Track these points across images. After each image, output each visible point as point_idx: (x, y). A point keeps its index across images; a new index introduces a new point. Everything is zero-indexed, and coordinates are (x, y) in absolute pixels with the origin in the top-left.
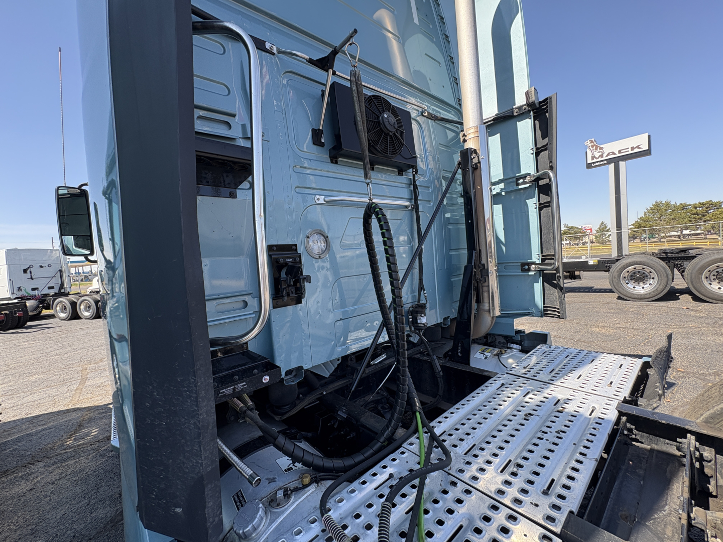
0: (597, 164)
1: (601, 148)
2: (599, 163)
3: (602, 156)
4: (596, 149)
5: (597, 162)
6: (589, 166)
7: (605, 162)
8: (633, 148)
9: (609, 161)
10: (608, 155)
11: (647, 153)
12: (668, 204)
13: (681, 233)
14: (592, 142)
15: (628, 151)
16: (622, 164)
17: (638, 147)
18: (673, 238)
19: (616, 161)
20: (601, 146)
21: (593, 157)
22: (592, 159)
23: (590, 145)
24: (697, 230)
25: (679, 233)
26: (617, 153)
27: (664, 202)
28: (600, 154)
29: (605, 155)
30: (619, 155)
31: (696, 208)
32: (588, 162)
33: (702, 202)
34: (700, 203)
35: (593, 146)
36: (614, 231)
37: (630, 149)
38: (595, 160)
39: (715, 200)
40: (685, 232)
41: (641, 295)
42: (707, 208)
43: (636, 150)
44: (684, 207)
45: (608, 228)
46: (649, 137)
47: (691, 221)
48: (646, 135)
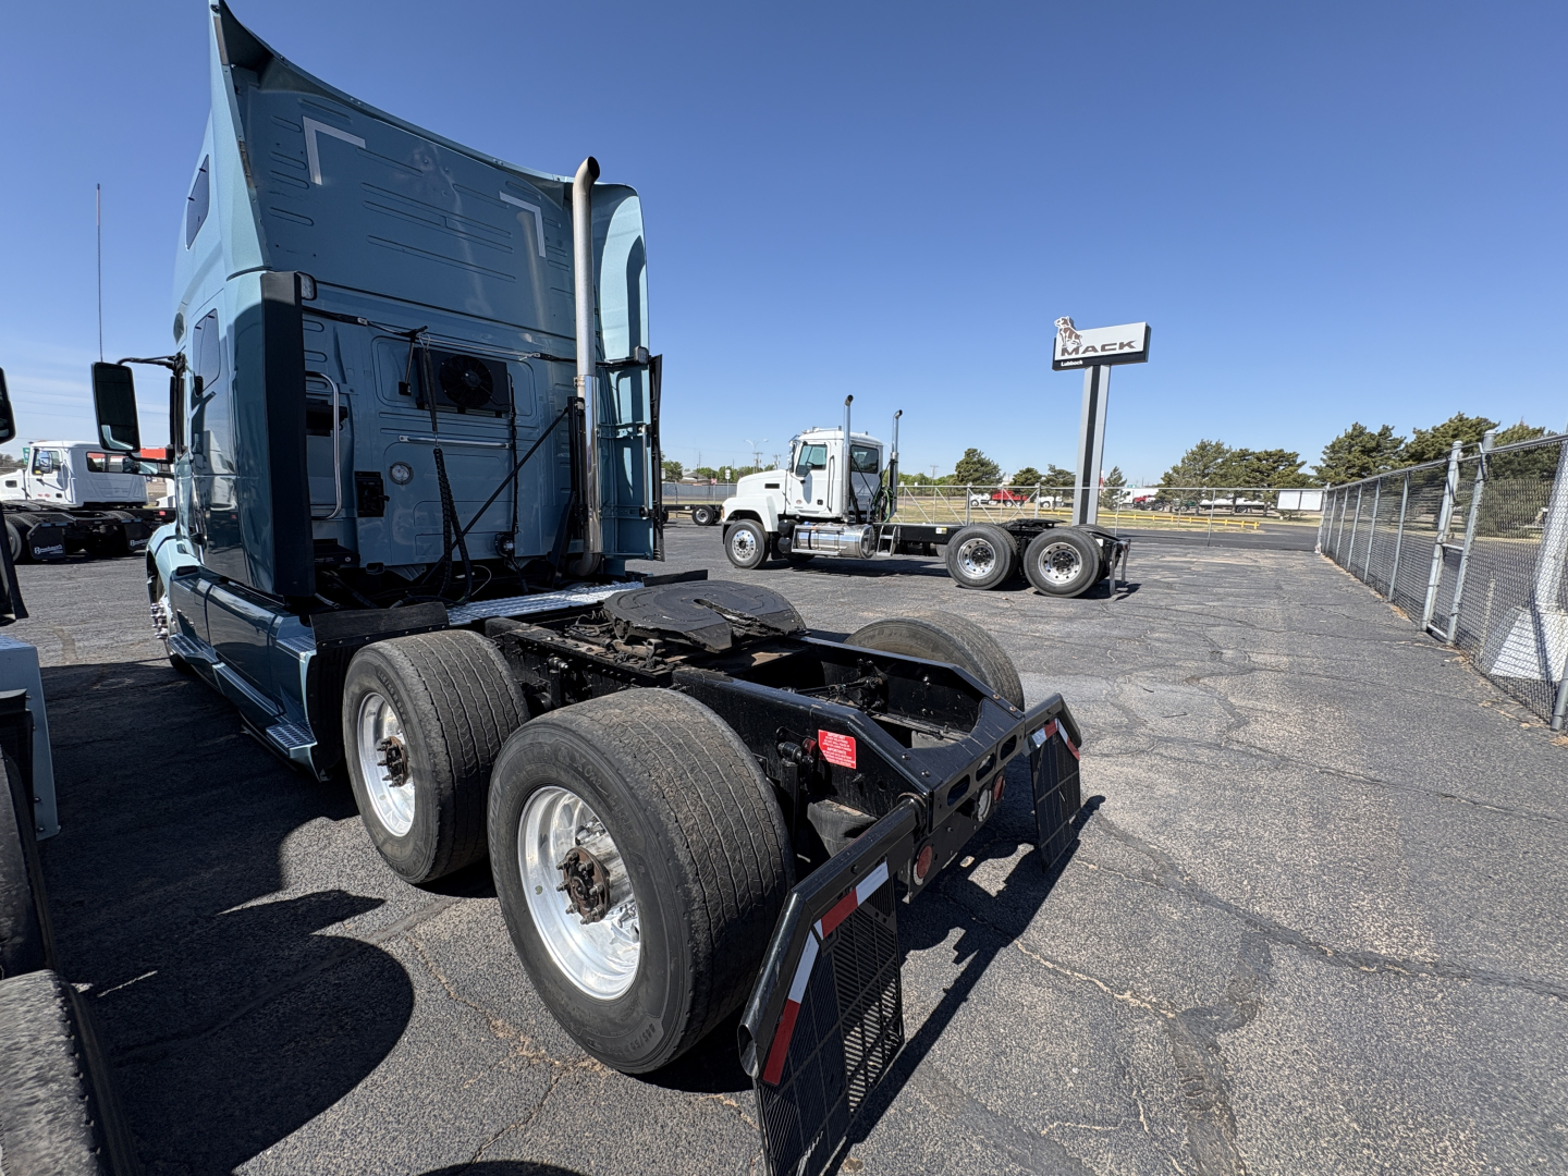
0: (1068, 364)
1: (1077, 337)
2: (1071, 363)
3: (1076, 350)
4: (1070, 337)
5: (1069, 360)
6: (1057, 365)
7: (1081, 362)
8: (1122, 346)
9: (1087, 362)
10: (1086, 350)
11: (1140, 357)
12: (1219, 450)
13: (1234, 502)
14: (1065, 322)
15: (1114, 349)
16: (1104, 370)
17: (1129, 344)
18: (1224, 510)
19: (1095, 363)
20: (1078, 333)
21: (1064, 351)
22: (1063, 354)
23: (1062, 327)
24: (1255, 499)
25: (1230, 502)
26: (1099, 348)
27: (1214, 443)
28: (1075, 346)
29: (1081, 350)
30: (1100, 353)
31: (1259, 459)
32: (1056, 359)
33: (1269, 450)
34: (1266, 452)
35: (1066, 330)
36: (1079, 487)
37: (1117, 347)
38: (1066, 357)
39: (1288, 450)
40: (1240, 501)
41: (969, 579)
42: (1274, 462)
43: (1127, 350)
44: (1243, 455)
45: (1123, 480)
46: (1148, 330)
47: (1249, 482)
48: (1143, 325)
